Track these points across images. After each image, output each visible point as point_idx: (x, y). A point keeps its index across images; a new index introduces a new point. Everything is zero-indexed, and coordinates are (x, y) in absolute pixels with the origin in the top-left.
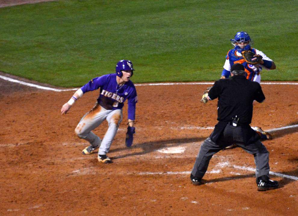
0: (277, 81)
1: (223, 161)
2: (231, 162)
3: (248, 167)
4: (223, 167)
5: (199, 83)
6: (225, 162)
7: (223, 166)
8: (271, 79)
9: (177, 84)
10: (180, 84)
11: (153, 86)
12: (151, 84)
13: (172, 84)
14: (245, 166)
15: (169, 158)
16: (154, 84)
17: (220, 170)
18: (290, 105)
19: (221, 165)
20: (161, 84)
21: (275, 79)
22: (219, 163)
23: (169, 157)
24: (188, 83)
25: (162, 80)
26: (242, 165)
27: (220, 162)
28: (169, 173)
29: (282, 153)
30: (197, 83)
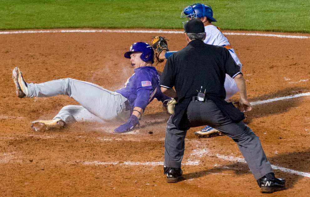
0: (242, 30)
1: (199, 147)
2: (211, 148)
3: (236, 156)
4: (201, 156)
5: (132, 31)
6: (202, 149)
7: (200, 154)
8: (233, 27)
9: (101, 31)
10: (105, 31)
11: (66, 32)
12: (63, 31)
13: (94, 31)
14: (232, 155)
15: (120, 142)
16: (68, 31)
17: (199, 161)
18: (272, 67)
19: (197, 153)
20: (77, 31)
21: (239, 28)
22: (195, 151)
23: (121, 139)
24: (115, 31)
25: (78, 25)
26: (228, 154)
27: (195, 149)
28: (126, 163)
29: (281, 138)
30: (129, 31)
